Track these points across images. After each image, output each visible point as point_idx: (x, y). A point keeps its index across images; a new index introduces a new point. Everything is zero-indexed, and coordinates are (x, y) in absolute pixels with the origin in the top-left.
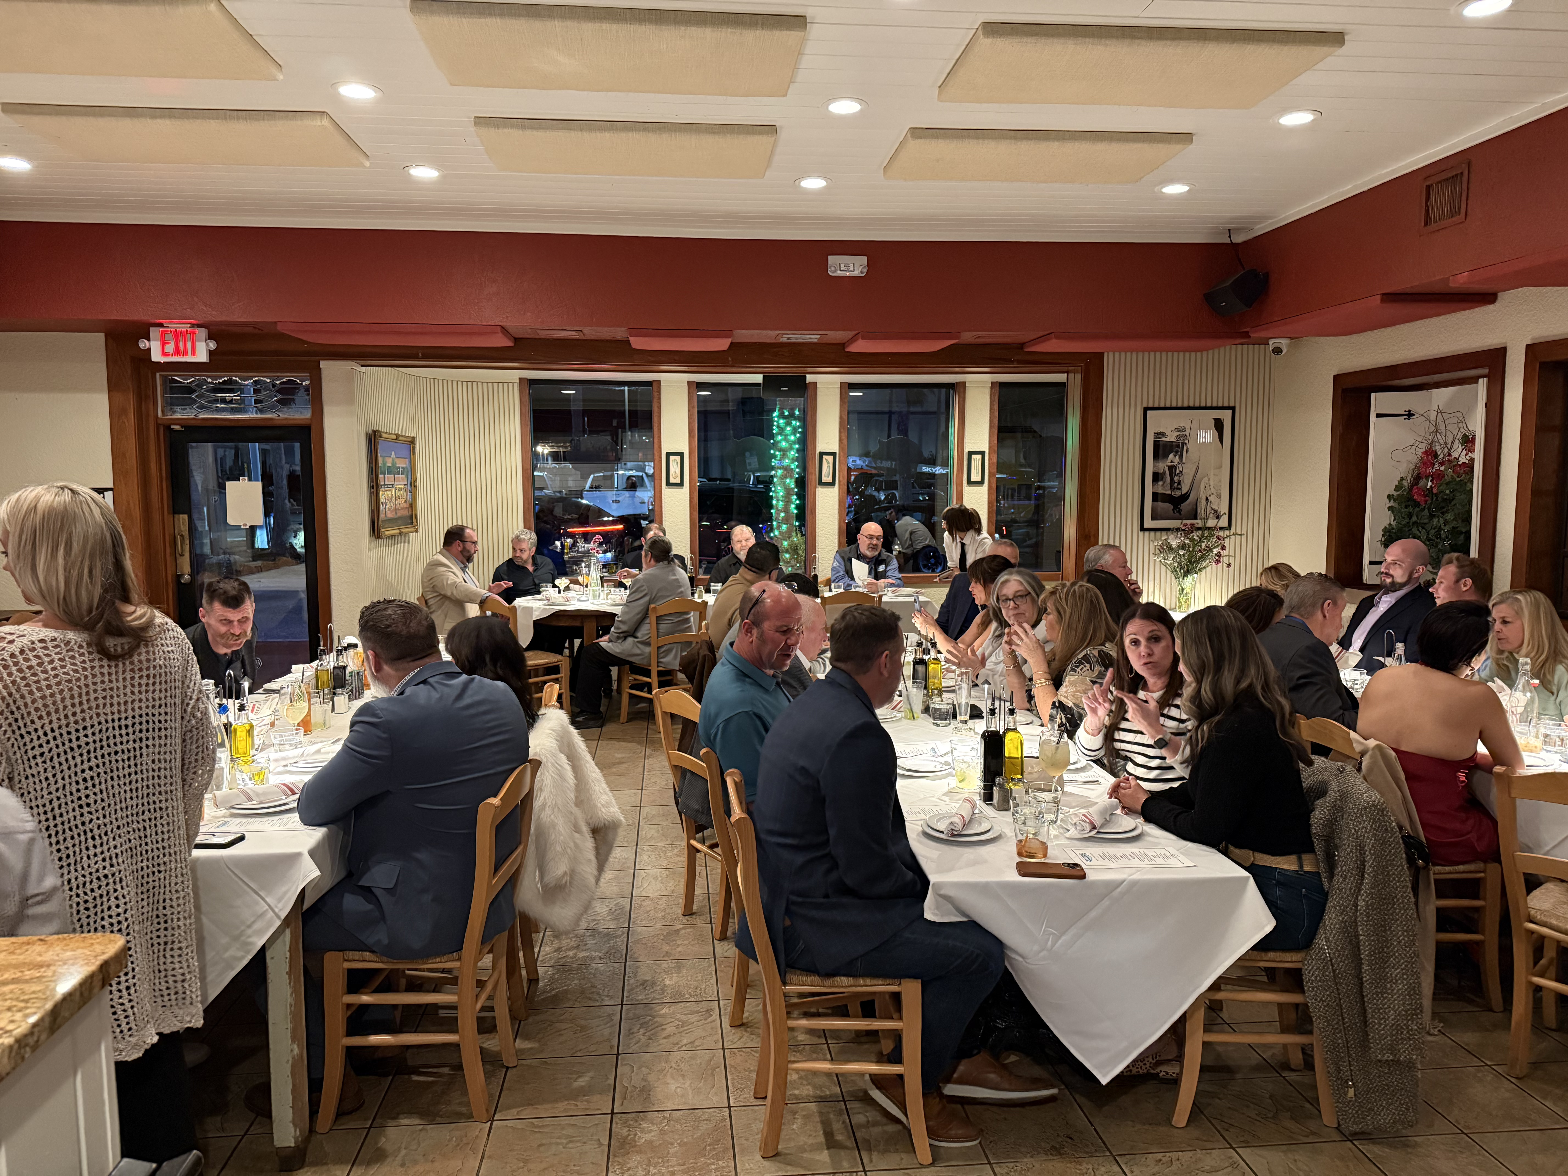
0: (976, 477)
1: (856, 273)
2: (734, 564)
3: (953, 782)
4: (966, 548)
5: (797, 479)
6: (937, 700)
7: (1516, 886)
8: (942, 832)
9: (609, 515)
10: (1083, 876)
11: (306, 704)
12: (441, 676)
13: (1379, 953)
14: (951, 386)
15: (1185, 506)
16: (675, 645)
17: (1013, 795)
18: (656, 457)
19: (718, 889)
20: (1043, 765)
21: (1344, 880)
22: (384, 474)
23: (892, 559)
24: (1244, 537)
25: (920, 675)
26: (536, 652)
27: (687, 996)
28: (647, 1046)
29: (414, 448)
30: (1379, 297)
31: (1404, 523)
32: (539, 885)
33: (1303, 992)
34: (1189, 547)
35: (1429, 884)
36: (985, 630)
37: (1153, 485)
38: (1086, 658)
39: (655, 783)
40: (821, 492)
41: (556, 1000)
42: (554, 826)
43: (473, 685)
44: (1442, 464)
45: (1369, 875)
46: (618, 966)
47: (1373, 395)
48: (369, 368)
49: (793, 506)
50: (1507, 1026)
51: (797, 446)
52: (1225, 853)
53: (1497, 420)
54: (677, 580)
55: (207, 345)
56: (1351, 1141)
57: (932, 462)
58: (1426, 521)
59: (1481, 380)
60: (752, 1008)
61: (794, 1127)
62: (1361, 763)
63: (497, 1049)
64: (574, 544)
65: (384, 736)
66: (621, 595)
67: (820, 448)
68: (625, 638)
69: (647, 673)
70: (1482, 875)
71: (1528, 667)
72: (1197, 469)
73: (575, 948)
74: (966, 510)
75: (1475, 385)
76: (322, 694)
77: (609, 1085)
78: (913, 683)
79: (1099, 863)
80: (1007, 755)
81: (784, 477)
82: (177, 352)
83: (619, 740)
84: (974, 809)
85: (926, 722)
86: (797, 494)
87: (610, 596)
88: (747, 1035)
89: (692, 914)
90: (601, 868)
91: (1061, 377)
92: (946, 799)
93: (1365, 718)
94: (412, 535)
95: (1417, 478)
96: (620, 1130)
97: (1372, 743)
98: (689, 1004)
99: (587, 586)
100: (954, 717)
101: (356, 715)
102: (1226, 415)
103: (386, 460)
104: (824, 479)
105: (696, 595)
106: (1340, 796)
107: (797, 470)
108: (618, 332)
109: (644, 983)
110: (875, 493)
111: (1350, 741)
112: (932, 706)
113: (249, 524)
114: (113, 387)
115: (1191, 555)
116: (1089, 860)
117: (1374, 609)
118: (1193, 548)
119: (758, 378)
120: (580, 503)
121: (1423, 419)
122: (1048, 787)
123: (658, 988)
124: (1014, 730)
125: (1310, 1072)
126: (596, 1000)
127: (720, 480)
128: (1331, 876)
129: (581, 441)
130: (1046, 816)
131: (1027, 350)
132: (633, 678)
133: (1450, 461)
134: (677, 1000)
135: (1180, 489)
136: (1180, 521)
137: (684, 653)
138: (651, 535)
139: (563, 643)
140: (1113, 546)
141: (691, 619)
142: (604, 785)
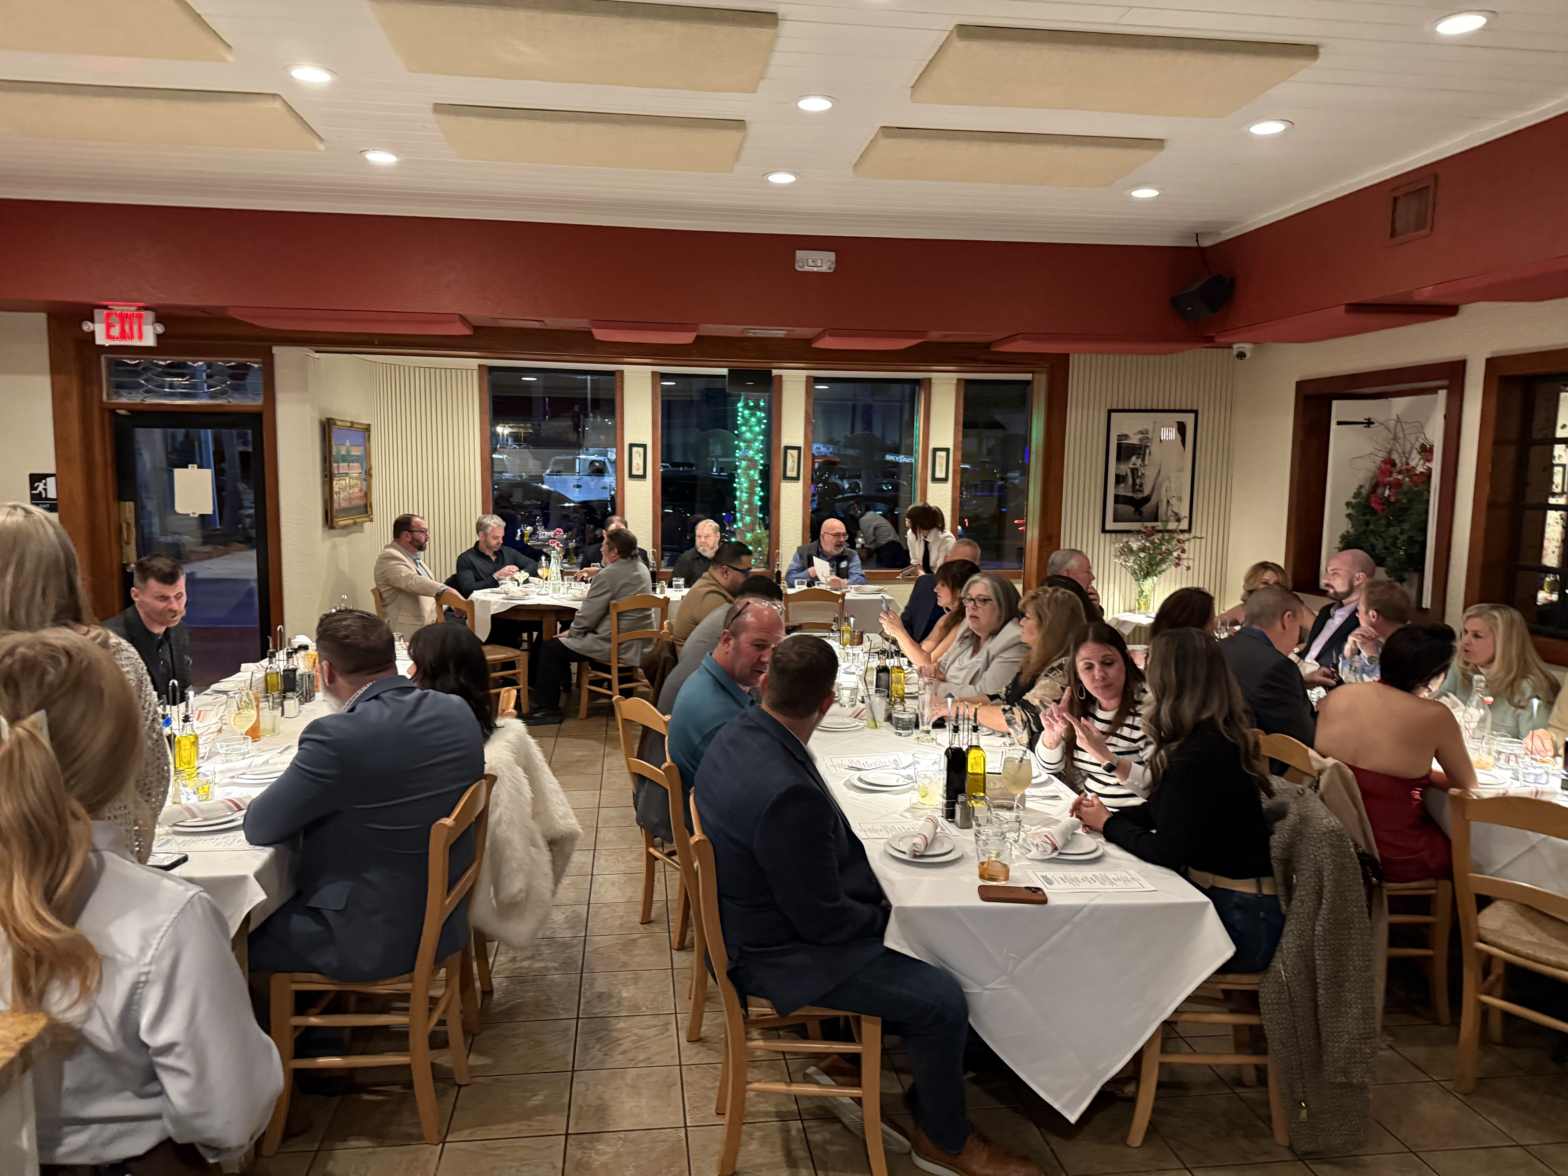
0: (940, 474)
1: (824, 269)
2: (698, 559)
3: (915, 797)
4: (930, 546)
5: (761, 471)
6: (898, 707)
7: (1467, 904)
8: (905, 853)
9: (570, 501)
10: (1045, 902)
11: (254, 712)
12: (394, 692)
13: (1335, 977)
14: (917, 382)
15: (1147, 508)
16: (635, 642)
17: (976, 814)
18: (619, 444)
19: (677, 898)
20: (1006, 782)
21: (1302, 904)
22: (339, 463)
23: (854, 555)
24: (1204, 541)
25: (883, 683)
26: (493, 646)
27: (644, 1009)
28: (603, 1062)
29: (369, 436)
30: (1342, 308)
31: (1361, 530)
32: (494, 902)
33: (1259, 1013)
34: (1149, 549)
35: (1382, 901)
36: (947, 633)
37: (1115, 487)
39: (614, 783)
40: (785, 486)
41: (510, 1013)
42: (510, 842)
43: (427, 701)
44: (1400, 473)
45: (1326, 900)
46: (575, 978)
47: (1335, 403)
48: (323, 354)
49: (757, 498)
50: (1454, 1039)
51: (761, 438)
52: (1185, 876)
53: (1456, 432)
54: (639, 575)
55: (155, 329)
56: (1302, 1160)
57: (897, 451)
58: (1382, 529)
59: (1440, 392)
60: (710, 1024)
61: (751, 1148)
62: (1318, 782)
63: (449, 1065)
64: (534, 533)
65: (333, 754)
66: (583, 589)
67: (786, 441)
68: (585, 634)
70: (1433, 892)
72: (1159, 471)
73: (529, 958)
74: (930, 508)
75: (1434, 396)
76: (271, 699)
77: (564, 1103)
78: (876, 691)
79: (1059, 886)
80: (970, 770)
81: (748, 468)
82: (123, 335)
83: (576, 737)
84: (936, 827)
85: (888, 730)
86: (761, 486)
87: (570, 591)
88: (704, 1049)
89: (649, 922)
90: (557, 881)
91: (1028, 377)
92: (908, 815)
94: (367, 525)
95: (1375, 487)
96: (575, 1153)
97: (1330, 761)
98: (645, 1018)
99: (546, 579)
100: (917, 726)
101: (305, 732)
102: (1189, 419)
103: (340, 449)
104: (789, 474)
105: (658, 590)
106: (1300, 820)
107: (762, 462)
108: (582, 323)
109: (600, 996)
110: (839, 482)
111: (1308, 758)
112: (894, 715)
113: (198, 513)
114: (55, 370)
115: (1152, 557)
116: (1050, 883)
117: (1330, 620)
118: (1154, 550)
119: (724, 371)
120: (541, 488)
121: (1382, 427)
122: (1009, 805)
123: (614, 1001)
124: (977, 747)
125: (1264, 1089)
126: (552, 1014)
127: (683, 465)
128: (1289, 900)
129: (542, 424)
130: (1008, 835)
131: (993, 350)
132: (593, 674)
133: (1408, 470)
134: (635, 1012)
135: (1141, 491)
136: (1140, 524)
137: (645, 650)
138: (613, 527)
139: (521, 636)
140: (1075, 551)
141: (653, 615)
142: (562, 796)
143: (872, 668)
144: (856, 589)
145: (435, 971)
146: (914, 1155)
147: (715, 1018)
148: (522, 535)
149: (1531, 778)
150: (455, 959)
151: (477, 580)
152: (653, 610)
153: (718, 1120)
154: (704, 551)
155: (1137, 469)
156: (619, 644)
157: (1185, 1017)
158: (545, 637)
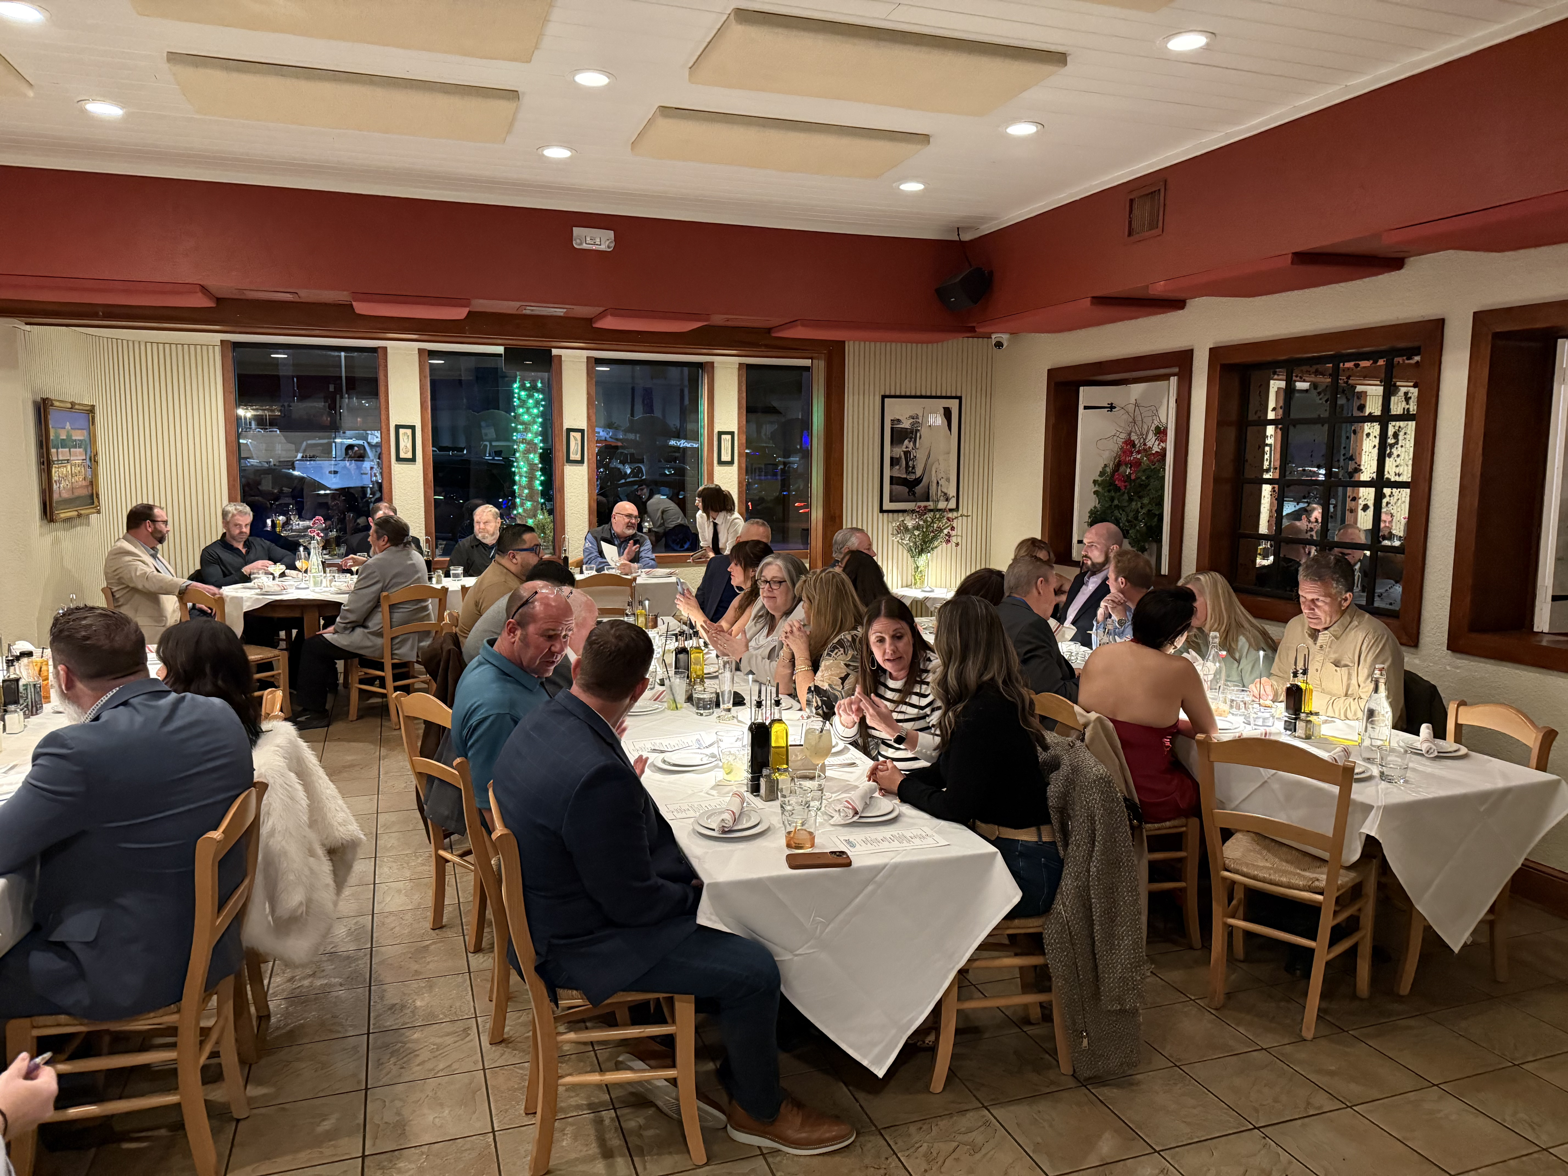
0: (726, 457)
1: (603, 247)
2: (477, 546)
3: (720, 775)
4: (719, 527)
5: (541, 455)
6: (699, 688)
7: (1213, 837)
8: (714, 830)
10: (849, 864)
12: (147, 695)
13: (1108, 913)
14: (700, 365)
15: (919, 489)
16: (412, 635)
17: (780, 785)
18: (384, 426)
19: (471, 899)
20: (808, 753)
21: (1078, 848)
22: (57, 449)
24: (969, 519)
25: (682, 664)
26: (250, 644)
27: (441, 1016)
28: (399, 1076)
29: (93, 418)
30: (1089, 300)
31: (1107, 506)
32: (270, 918)
33: (1044, 954)
34: (923, 527)
35: (1143, 842)
36: (742, 614)
37: (891, 469)
38: (840, 643)
39: (394, 785)
40: (569, 470)
41: (292, 1036)
42: (285, 853)
44: (1139, 452)
45: (1099, 842)
46: (362, 992)
47: (1081, 389)
48: (35, 327)
49: (537, 483)
50: (1207, 962)
51: (540, 420)
52: (973, 828)
53: (1186, 414)
54: (413, 564)
56: (1085, 1086)
57: (680, 436)
58: (1126, 504)
59: (1172, 378)
60: (514, 1024)
61: (564, 1143)
62: (1084, 734)
63: (225, 1099)
64: (287, 523)
65: (76, 768)
67: (567, 424)
68: (353, 629)
69: (380, 666)
70: (1184, 829)
71: (1217, 640)
73: (310, 976)
74: (721, 491)
75: (1167, 382)
77: (358, 1124)
78: (676, 673)
79: (863, 848)
80: (773, 744)
81: (527, 452)
83: (347, 740)
84: (742, 802)
85: (689, 711)
86: (542, 470)
87: (334, 583)
88: (508, 1050)
89: (442, 927)
91: (805, 362)
92: (714, 792)
93: (1086, 691)
94: (94, 517)
95: (1118, 465)
96: (373, 1174)
97: (1093, 716)
98: (443, 1025)
99: (306, 572)
101: (39, 746)
103: (58, 431)
104: (573, 457)
105: (434, 580)
106: (1072, 770)
107: (541, 445)
108: (341, 296)
109: (392, 1007)
110: (620, 466)
111: (1074, 714)
112: (695, 696)
115: (925, 535)
116: (853, 846)
117: (1084, 587)
118: (927, 528)
119: (500, 350)
120: (292, 475)
121: (1122, 411)
122: (812, 775)
123: (408, 1011)
124: (780, 721)
125: (1050, 1024)
126: (339, 1032)
127: (453, 449)
128: (1066, 845)
129: (292, 404)
130: (812, 804)
131: (774, 335)
132: (362, 672)
133: (1145, 450)
134: (430, 1022)
135: (914, 473)
136: (914, 503)
137: (422, 644)
138: (380, 514)
139: (278, 635)
140: (857, 529)
141: (430, 606)
142: (340, 802)
143: (669, 650)
144: (647, 573)
145: (206, 999)
146: (729, 1127)
147: (519, 1017)
148: (274, 524)
149: (1260, 722)
150: (229, 983)
151: (225, 575)
152: (430, 601)
153: (527, 1120)
154: (484, 537)
155: (909, 452)
156: (392, 639)
157: (977, 964)
158: (307, 635)
